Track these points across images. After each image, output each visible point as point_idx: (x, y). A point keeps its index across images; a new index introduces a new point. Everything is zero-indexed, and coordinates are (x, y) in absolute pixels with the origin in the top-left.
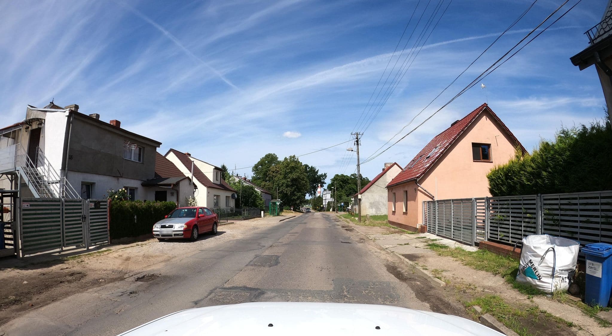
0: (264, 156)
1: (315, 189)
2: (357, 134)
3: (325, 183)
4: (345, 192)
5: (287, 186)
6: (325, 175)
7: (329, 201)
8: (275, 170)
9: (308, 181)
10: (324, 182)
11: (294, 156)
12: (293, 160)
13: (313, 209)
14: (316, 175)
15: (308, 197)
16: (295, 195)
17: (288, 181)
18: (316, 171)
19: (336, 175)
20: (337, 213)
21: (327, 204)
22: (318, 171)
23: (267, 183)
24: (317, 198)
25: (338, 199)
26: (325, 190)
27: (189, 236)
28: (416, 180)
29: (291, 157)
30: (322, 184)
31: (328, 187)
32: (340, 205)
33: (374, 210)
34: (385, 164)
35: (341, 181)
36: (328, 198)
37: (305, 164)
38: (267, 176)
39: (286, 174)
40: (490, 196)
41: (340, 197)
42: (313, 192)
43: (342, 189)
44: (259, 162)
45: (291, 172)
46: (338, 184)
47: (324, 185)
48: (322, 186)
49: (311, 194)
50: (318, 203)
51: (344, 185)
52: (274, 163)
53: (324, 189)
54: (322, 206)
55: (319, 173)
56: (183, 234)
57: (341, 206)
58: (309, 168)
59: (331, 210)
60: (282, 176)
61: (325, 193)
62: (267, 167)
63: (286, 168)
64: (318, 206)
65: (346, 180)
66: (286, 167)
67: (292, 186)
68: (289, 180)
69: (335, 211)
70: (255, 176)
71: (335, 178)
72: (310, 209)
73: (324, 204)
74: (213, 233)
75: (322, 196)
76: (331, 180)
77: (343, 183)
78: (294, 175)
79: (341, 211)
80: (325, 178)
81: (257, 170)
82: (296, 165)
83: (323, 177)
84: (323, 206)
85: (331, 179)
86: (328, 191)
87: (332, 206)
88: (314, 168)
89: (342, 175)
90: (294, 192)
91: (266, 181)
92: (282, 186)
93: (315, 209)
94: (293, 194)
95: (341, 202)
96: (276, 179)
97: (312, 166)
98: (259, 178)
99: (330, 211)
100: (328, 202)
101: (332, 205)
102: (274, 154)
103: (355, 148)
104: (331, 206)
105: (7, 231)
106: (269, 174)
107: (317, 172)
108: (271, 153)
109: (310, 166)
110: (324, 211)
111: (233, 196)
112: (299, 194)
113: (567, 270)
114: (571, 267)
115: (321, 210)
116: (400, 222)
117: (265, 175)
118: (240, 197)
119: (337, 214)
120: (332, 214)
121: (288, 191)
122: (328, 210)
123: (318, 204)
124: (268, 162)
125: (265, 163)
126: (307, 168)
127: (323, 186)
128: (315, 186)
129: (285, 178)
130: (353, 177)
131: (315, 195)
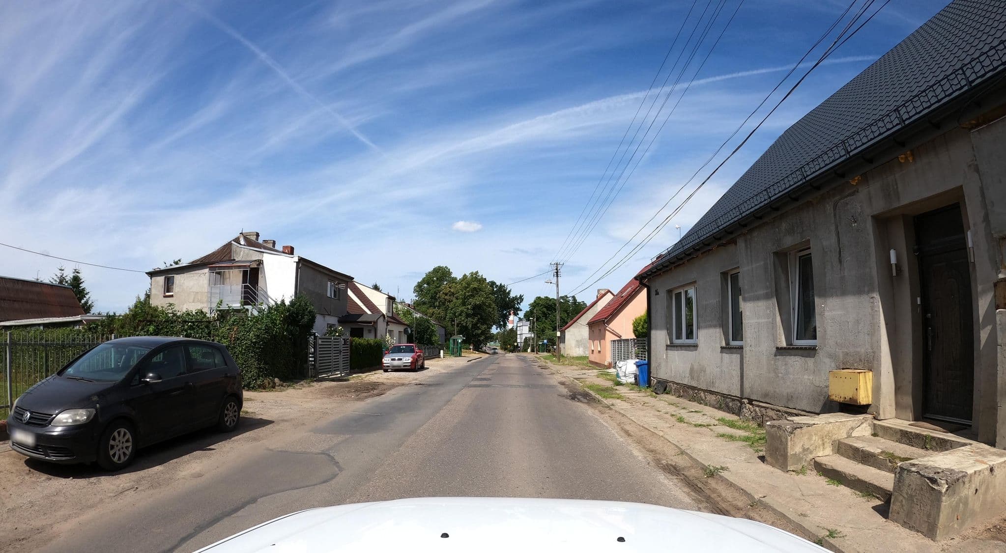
0: (431, 269)
1: (505, 318)
2: (557, 264)
3: (521, 310)
4: (551, 324)
5: (468, 316)
6: (521, 298)
7: (526, 337)
8: (449, 292)
9: (496, 308)
10: (519, 308)
11: (477, 272)
12: (476, 278)
13: (502, 349)
14: (508, 297)
15: (494, 330)
16: (479, 328)
17: (468, 309)
18: (507, 291)
19: (537, 298)
20: (537, 353)
21: (523, 341)
22: (510, 291)
23: (436, 310)
24: (508, 332)
25: (540, 333)
26: (520, 320)
27: (413, 367)
28: (604, 321)
29: (472, 274)
30: (516, 311)
31: (524, 316)
32: (541, 343)
33: (581, 349)
34: (598, 291)
35: (545, 307)
36: (524, 332)
37: (490, 280)
38: (436, 300)
39: (465, 298)
40: (635, 338)
41: (543, 331)
42: (502, 323)
43: (546, 319)
44: (423, 280)
45: (472, 296)
46: (540, 312)
47: (519, 312)
48: (516, 314)
49: (500, 326)
50: (510, 340)
51: (550, 312)
52: (446, 280)
53: (520, 318)
54: (516, 344)
55: (512, 295)
56: (410, 366)
57: (543, 344)
58: (497, 286)
59: (529, 350)
60: (460, 301)
61: (520, 324)
62: (437, 287)
63: (465, 290)
64: (509, 345)
65: (551, 306)
66: (466, 288)
67: (474, 315)
68: (469, 307)
69: (534, 352)
70: (417, 299)
71: (535, 302)
72: (496, 349)
73: (519, 341)
74: (422, 368)
75: (517, 329)
76: (529, 305)
77: (547, 310)
78: (476, 299)
79: (543, 351)
80: (521, 302)
81: (422, 291)
82: (478, 286)
83: (517, 301)
84: (518, 345)
85: (529, 303)
86: (524, 322)
87: (531, 344)
88: (504, 286)
89: (547, 297)
90: (478, 324)
91: (435, 307)
92: (460, 315)
93: (505, 349)
94: (475, 326)
95: (543, 339)
96: (451, 305)
97: (501, 284)
98: (424, 303)
99: (527, 352)
100: (525, 339)
101: (531, 342)
102: (446, 267)
103: (554, 280)
104: (529, 344)
105: (311, 359)
106: (439, 298)
107: (509, 293)
108: (442, 266)
109: (498, 284)
110: (519, 351)
111: (406, 331)
112: (484, 327)
113: (633, 374)
114: (635, 372)
115: (514, 350)
116: (596, 361)
117: (434, 298)
118: (414, 332)
119: (537, 356)
120: (529, 355)
121: (469, 322)
122: (525, 350)
123: (509, 342)
124: (437, 279)
125: (434, 281)
126: (494, 287)
127: (518, 315)
128: (506, 313)
129: (464, 304)
130: (562, 301)
131: (505, 327)
